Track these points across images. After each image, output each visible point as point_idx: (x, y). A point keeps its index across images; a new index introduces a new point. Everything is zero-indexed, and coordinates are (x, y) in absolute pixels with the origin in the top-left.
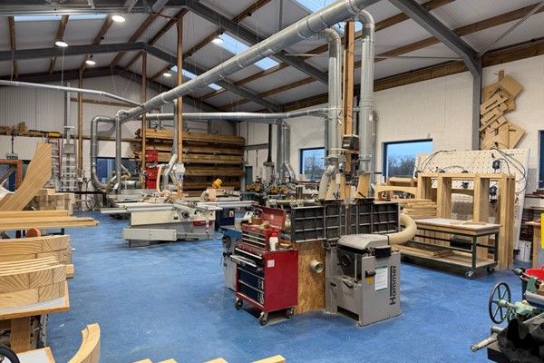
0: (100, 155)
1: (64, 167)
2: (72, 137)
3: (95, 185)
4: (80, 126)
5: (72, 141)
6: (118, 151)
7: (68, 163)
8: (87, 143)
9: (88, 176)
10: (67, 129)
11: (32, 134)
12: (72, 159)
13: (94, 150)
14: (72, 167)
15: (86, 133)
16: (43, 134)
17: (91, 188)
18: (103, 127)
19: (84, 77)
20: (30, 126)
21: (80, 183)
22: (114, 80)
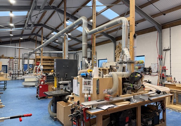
0: (25, 64)
1: (14, 67)
2: (17, 59)
3: (23, 72)
4: (19, 56)
5: (17, 60)
6: (28, 62)
7: (16, 66)
8: (21, 60)
9: (21, 69)
10: (15, 56)
11: (5, 58)
12: (17, 65)
13: (23, 62)
14: (17, 67)
15: (21, 57)
16: (9, 58)
17: (22, 73)
18: (26, 56)
19: (21, 42)
20: (5, 56)
21: (19, 72)
22: (30, 42)
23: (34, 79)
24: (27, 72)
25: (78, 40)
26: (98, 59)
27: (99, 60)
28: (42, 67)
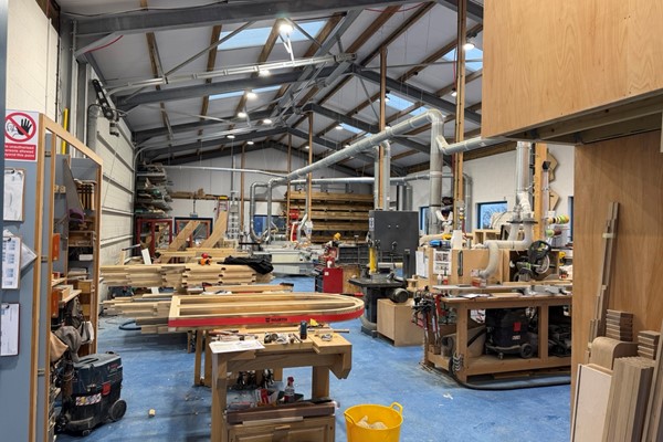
0: (257, 213)
1: (230, 223)
2: (236, 199)
3: (252, 238)
4: (242, 190)
5: (236, 203)
6: (269, 211)
7: (233, 220)
8: (247, 204)
9: (248, 230)
10: (233, 193)
11: (208, 197)
12: (236, 217)
13: (253, 209)
14: (236, 223)
15: (247, 196)
16: (216, 197)
17: (250, 241)
18: (260, 191)
19: (246, 151)
20: (206, 192)
21: (242, 236)
22: (271, 151)
23: (294, 258)
24: (267, 239)
25: (412, 143)
26: (476, 200)
27: (479, 205)
28: (310, 225)
